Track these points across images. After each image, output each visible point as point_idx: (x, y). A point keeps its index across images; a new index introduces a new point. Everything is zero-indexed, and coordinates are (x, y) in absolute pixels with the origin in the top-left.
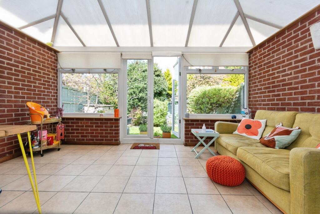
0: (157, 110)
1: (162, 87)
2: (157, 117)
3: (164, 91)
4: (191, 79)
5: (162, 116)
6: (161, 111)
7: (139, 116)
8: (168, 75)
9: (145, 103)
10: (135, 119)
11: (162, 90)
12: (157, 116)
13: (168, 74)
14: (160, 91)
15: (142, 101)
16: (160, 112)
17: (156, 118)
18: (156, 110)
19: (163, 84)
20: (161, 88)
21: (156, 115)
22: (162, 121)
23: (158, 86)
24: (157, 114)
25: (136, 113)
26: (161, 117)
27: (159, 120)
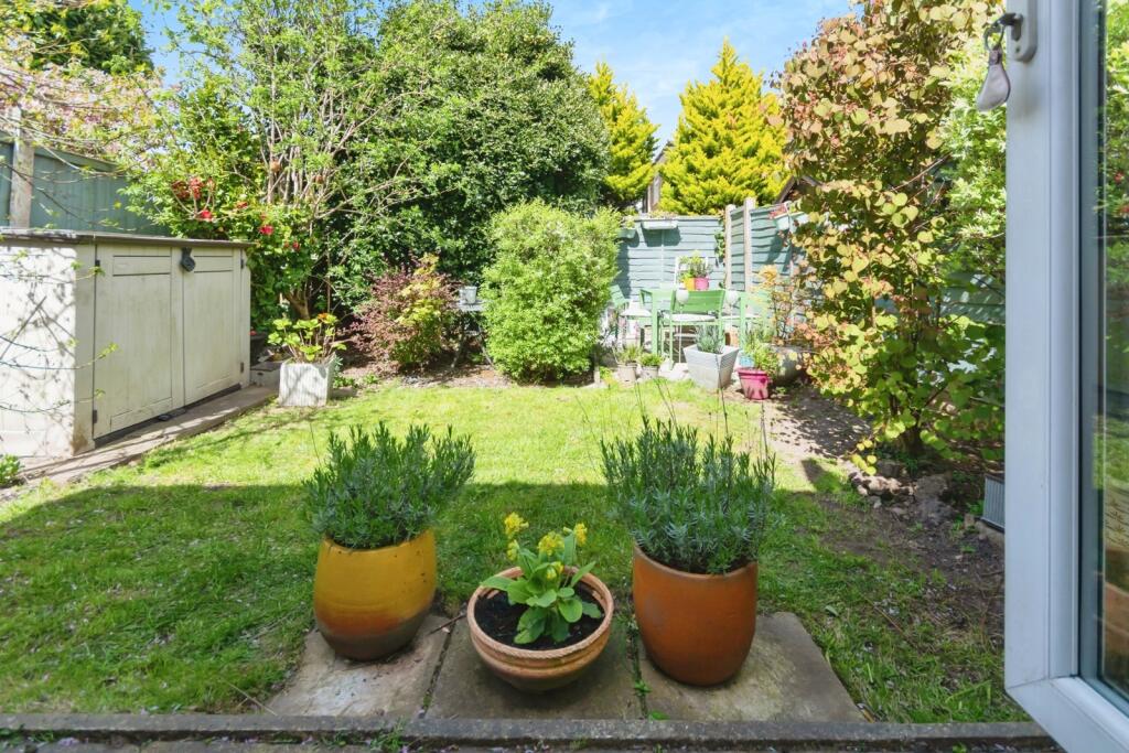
0: (549, 271)
1: (577, 136)
2: (547, 320)
3: (588, 164)
4: (729, 107)
5: (578, 311)
6: (575, 277)
7: (424, 310)
8: (604, 94)
9: (473, 236)
10: (402, 330)
11: (578, 158)
12: (547, 312)
13: (602, 89)
14: (562, 164)
15: (454, 222)
16: (567, 284)
17: (538, 327)
18: (540, 274)
19: (584, 122)
20: (574, 146)
21: (537, 304)
22: (580, 344)
23: (550, 129)
24: (549, 297)
25: (405, 292)
26: (574, 320)
27: (561, 341)
